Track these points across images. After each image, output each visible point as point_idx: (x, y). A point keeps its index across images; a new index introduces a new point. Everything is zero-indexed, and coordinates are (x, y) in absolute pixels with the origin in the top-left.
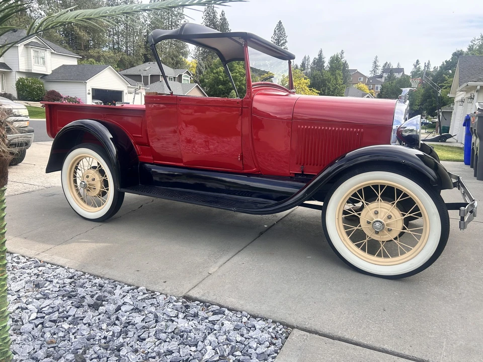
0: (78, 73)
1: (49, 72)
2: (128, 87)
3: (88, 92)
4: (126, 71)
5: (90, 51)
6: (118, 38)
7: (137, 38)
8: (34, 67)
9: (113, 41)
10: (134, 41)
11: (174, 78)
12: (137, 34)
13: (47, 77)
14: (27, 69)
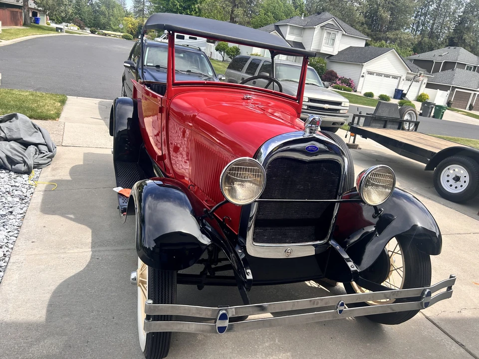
0: (359, 55)
1: (335, 53)
2: (408, 73)
3: (362, 74)
4: (418, 55)
5: (387, 33)
6: (425, 19)
7: (448, 19)
8: (324, 47)
9: (419, 22)
10: (443, 23)
11: (475, 67)
12: (449, 14)
13: (332, 58)
14: (317, 48)
